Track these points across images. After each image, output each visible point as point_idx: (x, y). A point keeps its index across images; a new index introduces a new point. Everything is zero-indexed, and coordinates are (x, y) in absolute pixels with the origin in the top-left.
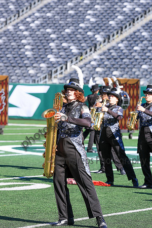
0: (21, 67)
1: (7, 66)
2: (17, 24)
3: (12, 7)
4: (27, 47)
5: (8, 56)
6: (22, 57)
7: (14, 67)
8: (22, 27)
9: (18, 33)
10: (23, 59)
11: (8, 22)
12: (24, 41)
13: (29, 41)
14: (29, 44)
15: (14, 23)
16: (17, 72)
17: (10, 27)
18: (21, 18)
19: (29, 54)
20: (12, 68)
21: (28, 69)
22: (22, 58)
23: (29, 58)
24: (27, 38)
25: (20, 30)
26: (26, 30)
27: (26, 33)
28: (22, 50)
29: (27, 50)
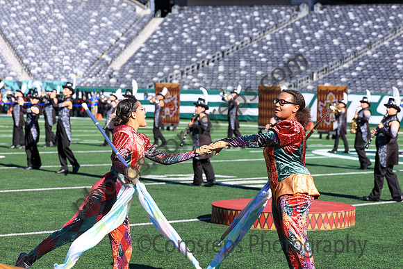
0: (391, 79)
1: (379, 79)
2: (393, 40)
3: (390, 24)
4: (399, 61)
5: (381, 69)
7: (385, 79)
8: (397, 43)
9: (393, 48)
10: (394, 72)
11: (385, 38)
12: (397, 56)
14: (401, 58)
15: (391, 39)
16: (387, 83)
17: (386, 43)
18: (398, 34)
19: (400, 67)
20: (382, 80)
21: (398, 81)
23: (400, 71)
24: (401, 53)
26: (401, 45)
27: (399, 48)
28: (394, 64)
29: (398, 64)
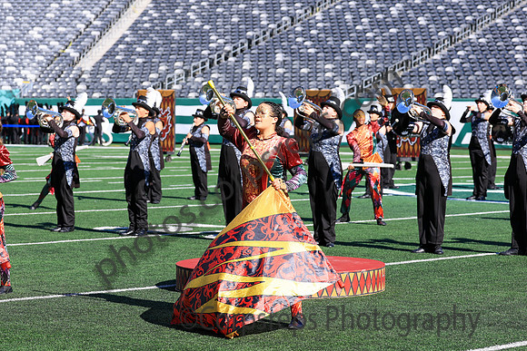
1: (487, 76)
2: (510, 15)
5: (490, 61)
6: (510, 61)
10: (510, 65)
11: (498, 13)
12: (515, 40)
13: (522, 40)
14: (521, 43)
15: (506, 14)
17: (499, 21)
18: (517, 7)
19: (519, 57)
20: (493, 77)
21: (515, 78)
22: (510, 63)
23: (519, 63)
24: (521, 36)
25: (513, 25)
27: (520, 28)
28: (510, 52)
29: (517, 52)
